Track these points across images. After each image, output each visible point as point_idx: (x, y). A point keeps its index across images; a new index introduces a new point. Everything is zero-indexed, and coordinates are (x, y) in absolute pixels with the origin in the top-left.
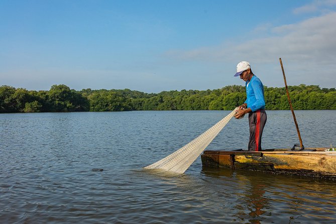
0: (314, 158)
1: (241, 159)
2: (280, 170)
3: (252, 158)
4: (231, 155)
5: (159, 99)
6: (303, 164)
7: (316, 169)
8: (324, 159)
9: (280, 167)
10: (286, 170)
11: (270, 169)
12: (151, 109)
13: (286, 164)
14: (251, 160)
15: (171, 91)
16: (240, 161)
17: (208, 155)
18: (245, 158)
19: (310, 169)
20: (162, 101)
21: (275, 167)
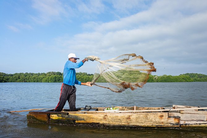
0: (100, 115)
1: (54, 117)
2: (79, 123)
3: (62, 116)
4: (47, 114)
5: (18, 77)
6: (94, 119)
7: (101, 122)
8: (106, 115)
9: (79, 121)
10: (83, 123)
11: (73, 123)
12: (14, 82)
13: (83, 119)
14: (61, 118)
15: (20, 73)
16: (54, 118)
17: (31, 115)
18: (57, 116)
19: (98, 122)
20: (19, 78)
21: (76, 122)
